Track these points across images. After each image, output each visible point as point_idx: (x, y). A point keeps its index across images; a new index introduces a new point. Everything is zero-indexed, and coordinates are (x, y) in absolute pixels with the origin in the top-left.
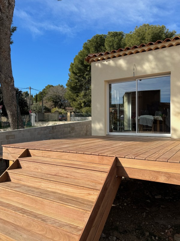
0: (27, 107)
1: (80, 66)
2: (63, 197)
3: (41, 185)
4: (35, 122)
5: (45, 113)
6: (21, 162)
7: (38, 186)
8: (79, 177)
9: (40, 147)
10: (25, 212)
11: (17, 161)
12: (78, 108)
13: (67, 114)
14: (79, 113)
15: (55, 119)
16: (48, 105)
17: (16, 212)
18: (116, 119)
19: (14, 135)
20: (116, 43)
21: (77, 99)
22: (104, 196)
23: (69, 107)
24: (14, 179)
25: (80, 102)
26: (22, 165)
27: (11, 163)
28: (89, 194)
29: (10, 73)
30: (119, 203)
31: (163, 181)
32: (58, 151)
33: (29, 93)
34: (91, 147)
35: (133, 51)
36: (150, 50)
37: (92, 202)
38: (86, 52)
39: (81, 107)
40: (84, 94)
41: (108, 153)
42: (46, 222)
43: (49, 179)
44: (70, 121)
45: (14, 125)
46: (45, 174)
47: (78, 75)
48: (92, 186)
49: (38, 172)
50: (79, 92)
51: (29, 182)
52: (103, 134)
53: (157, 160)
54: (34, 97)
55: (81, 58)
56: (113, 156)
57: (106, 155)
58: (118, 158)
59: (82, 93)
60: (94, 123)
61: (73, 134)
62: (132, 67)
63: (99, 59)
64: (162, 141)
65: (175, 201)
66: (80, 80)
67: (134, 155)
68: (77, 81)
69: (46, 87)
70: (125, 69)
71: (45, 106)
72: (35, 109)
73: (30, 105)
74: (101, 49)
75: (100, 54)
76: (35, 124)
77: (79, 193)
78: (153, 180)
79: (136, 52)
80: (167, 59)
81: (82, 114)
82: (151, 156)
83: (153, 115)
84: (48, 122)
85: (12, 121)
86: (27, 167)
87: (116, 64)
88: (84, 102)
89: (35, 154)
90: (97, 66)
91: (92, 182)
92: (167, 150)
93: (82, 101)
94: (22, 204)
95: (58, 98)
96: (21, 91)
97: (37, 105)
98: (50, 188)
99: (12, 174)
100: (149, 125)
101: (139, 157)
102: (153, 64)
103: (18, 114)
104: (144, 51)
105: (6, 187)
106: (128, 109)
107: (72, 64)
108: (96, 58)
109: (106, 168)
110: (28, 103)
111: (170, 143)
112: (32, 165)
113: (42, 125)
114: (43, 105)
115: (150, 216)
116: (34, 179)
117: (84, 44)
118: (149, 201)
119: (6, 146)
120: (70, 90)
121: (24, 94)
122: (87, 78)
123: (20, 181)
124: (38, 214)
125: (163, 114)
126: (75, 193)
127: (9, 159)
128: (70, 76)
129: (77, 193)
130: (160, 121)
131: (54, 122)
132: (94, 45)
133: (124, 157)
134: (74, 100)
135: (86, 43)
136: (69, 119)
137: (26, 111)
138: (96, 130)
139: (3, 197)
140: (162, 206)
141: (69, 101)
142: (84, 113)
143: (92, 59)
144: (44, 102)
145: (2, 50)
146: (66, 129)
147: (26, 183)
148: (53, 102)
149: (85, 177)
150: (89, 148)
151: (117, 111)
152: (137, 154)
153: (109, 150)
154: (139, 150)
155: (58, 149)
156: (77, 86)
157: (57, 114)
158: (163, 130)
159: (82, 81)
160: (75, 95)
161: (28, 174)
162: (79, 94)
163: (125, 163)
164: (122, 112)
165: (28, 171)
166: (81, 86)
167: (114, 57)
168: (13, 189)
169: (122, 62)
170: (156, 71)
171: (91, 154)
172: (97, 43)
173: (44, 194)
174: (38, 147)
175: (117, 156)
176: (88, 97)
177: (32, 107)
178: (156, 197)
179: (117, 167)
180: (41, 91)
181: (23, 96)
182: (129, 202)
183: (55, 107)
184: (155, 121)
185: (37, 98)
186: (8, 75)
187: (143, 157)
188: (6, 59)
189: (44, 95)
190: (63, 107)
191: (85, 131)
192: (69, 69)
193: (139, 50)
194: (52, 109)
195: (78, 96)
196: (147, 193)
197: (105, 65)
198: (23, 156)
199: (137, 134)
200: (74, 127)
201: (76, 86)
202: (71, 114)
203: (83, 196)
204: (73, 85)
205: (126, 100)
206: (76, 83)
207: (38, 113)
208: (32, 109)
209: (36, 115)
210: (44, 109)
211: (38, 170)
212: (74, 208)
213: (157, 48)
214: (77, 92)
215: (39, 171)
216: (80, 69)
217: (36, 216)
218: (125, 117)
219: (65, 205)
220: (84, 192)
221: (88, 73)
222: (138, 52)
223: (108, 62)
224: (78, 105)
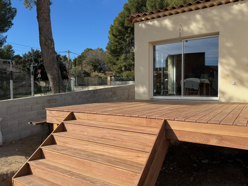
0: (66, 71)
1: (120, 28)
2: (111, 159)
3: (88, 147)
4: (74, 87)
5: (85, 78)
6: (66, 125)
7: (85, 149)
8: (126, 140)
9: (85, 110)
10: (73, 174)
11: (63, 124)
12: (118, 72)
13: (107, 78)
14: (119, 77)
15: (94, 84)
16: (88, 69)
17: (64, 174)
18: (160, 82)
19: (56, 99)
20: (159, 3)
21: (117, 63)
22: (153, 159)
23: (108, 71)
24: (59, 142)
25: (120, 65)
26: (67, 128)
27: (55, 127)
28: (138, 156)
29: (50, 35)
30: (165, 167)
31: (214, 144)
32: (104, 113)
33: (67, 56)
34: (137, 111)
35: (179, 11)
36: (198, 9)
37: (141, 165)
38: (127, 13)
39: (122, 71)
40: (124, 57)
41: (156, 116)
42: (95, 184)
43: (97, 142)
44: (110, 85)
45: (55, 89)
46: (91, 136)
47: (118, 37)
48: (141, 148)
49: (84, 135)
50: (119, 56)
51: (75, 144)
52: (146, 97)
53: (209, 122)
54: (72, 61)
55: (121, 19)
56: (162, 118)
57: (155, 118)
58: (167, 120)
59: (123, 57)
60: (138, 86)
61: (115, 98)
62: (178, 28)
63: (143, 19)
64: (209, 105)
65: (222, 165)
66: (120, 43)
67: (184, 117)
68: (117, 44)
69: (85, 51)
70: (171, 29)
71: (84, 70)
72: (74, 73)
73: (69, 69)
74: (143, 10)
75: (143, 15)
76: (75, 89)
77: (127, 156)
78: (204, 143)
79: (182, 11)
80: (216, 18)
81: (122, 78)
82: (202, 118)
83: (200, 78)
84: (88, 87)
85: (53, 85)
86: (72, 130)
87: (161, 24)
88: (125, 66)
89: (80, 117)
90: (140, 27)
91: (141, 145)
92: (217, 112)
93: (122, 65)
94: (69, 166)
95: (98, 62)
96: (59, 55)
97: (76, 69)
98: (98, 151)
99: (58, 137)
100: (195, 89)
101: (190, 119)
102: (201, 25)
103: (59, 78)
104: (191, 10)
105: (51, 150)
106: (172, 72)
107: (112, 26)
108: (140, 18)
109: (155, 131)
110: (67, 67)
111: (218, 106)
112: (78, 128)
113: (82, 89)
114: (82, 69)
115: (197, 180)
116: (80, 142)
117: (124, 5)
118: (195, 165)
119: (50, 109)
120: (110, 54)
121: (63, 59)
122: (128, 41)
123: (66, 144)
124: (86, 176)
125: (209, 77)
126: (123, 155)
127: (53, 123)
128: (109, 39)
129: (126, 156)
130: (207, 84)
131: (94, 86)
132: (135, 6)
133: (173, 119)
134: (115, 64)
135: (126, 4)
136: (109, 84)
137: (65, 75)
138: (139, 94)
139: (50, 160)
140: (209, 170)
141: (109, 65)
142: (124, 77)
143: (135, 19)
144: (84, 66)
145: (42, 11)
146: (107, 93)
147: (72, 146)
148: (93, 66)
149: (133, 139)
150: (135, 111)
151: (161, 75)
152: (186, 117)
153: (157, 113)
154: (188, 113)
155: (104, 112)
156: (118, 49)
157: (97, 78)
158: (210, 93)
159: (123, 44)
160: (116, 58)
161: (74, 136)
162: (119, 58)
163: (174, 126)
164: (166, 76)
165: (73, 134)
166: (122, 49)
167: (159, 17)
168: (60, 152)
169: (167, 22)
170: (204, 32)
171: (138, 117)
172: (138, 3)
173: (92, 156)
174: (83, 110)
175: (166, 119)
176: (129, 61)
177: (71, 71)
178: (203, 162)
179: (166, 129)
180: (80, 55)
181: (61, 60)
182: (175, 167)
183: (95, 72)
184: (201, 85)
185: (75, 62)
186: (49, 38)
187: (194, 120)
188: (46, 21)
189: (83, 58)
190: (102, 72)
191: (127, 95)
192: (109, 31)
193: (186, 9)
194: (91, 73)
195: (118, 59)
196: (194, 157)
197: (149, 25)
198: (67, 119)
199: (182, 97)
200: (116, 92)
201: (116, 49)
202: (111, 79)
203: (132, 159)
204: (113, 48)
205: (171, 62)
206: (116, 46)
207: (77, 77)
208: (71, 73)
209: (76, 79)
210: (84, 73)
211: (84, 133)
212: (123, 170)
213: (205, 7)
214: (117, 56)
215: (86, 134)
216: (120, 32)
217: (84, 178)
218: (169, 80)
219: (114, 168)
220: (133, 154)
221: (129, 36)
222: (184, 12)
223: (153, 22)
224: (118, 69)
